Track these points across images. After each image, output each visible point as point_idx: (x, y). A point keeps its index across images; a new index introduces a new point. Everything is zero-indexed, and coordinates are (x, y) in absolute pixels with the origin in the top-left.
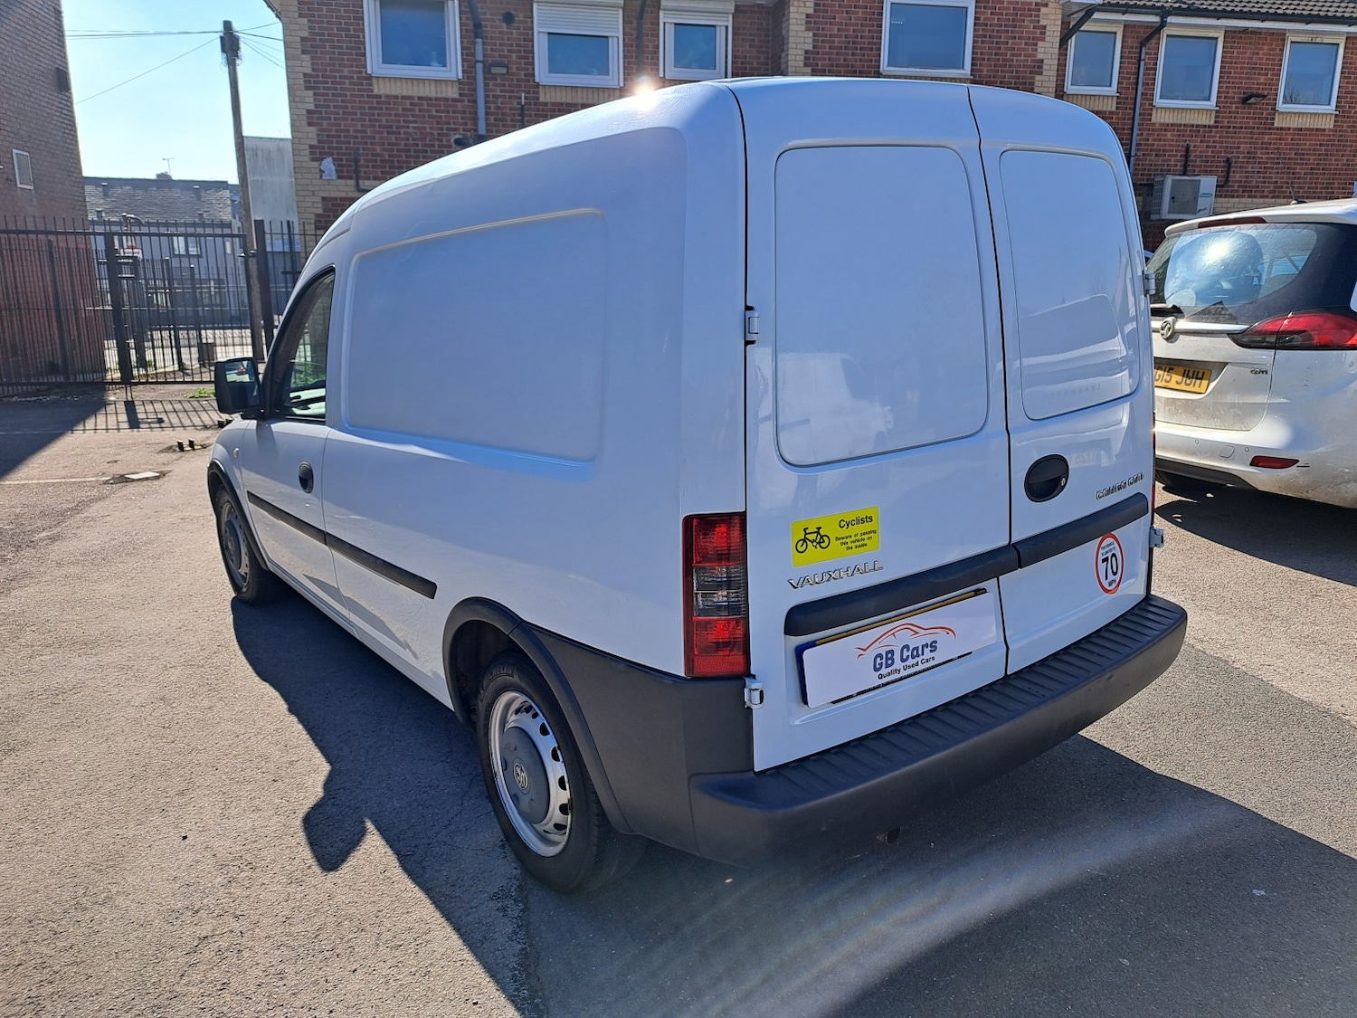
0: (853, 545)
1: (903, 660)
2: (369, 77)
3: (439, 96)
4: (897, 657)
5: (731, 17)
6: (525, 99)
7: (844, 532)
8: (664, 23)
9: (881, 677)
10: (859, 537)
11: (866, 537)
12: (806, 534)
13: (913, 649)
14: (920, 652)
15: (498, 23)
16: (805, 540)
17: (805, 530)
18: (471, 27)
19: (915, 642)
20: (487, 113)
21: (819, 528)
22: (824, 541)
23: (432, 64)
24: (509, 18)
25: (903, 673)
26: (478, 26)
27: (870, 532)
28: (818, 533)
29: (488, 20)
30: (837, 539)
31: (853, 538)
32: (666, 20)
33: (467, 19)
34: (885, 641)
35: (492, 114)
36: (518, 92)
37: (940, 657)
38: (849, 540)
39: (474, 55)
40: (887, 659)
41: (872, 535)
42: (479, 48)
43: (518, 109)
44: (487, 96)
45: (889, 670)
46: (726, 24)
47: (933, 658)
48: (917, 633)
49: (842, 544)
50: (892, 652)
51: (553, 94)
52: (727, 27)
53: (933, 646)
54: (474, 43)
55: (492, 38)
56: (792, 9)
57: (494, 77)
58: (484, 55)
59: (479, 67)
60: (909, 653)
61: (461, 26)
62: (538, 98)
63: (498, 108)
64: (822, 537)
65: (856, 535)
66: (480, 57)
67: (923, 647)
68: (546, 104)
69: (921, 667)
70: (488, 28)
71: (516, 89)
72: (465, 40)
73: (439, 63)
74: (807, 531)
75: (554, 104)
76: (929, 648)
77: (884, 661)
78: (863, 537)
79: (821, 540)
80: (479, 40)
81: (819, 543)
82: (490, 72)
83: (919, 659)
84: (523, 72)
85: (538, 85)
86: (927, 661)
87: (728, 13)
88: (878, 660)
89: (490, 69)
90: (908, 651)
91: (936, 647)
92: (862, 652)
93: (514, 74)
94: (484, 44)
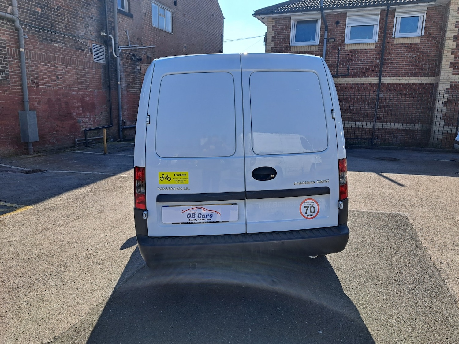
0: (179, 181)
1: (198, 217)
2: (290, 47)
3: (311, 50)
4: (196, 216)
5: (426, 12)
6: (340, 49)
7: (176, 177)
8: (397, 18)
9: (190, 220)
10: (181, 179)
11: (184, 180)
12: (163, 176)
13: (203, 215)
14: (206, 216)
15: (334, 25)
16: (163, 177)
17: (163, 175)
18: (324, 27)
19: (204, 213)
20: (326, 55)
21: (168, 175)
22: (169, 179)
23: (311, 40)
24: (337, 23)
25: (198, 221)
26: (326, 26)
27: (185, 179)
28: (167, 176)
29: (330, 24)
30: (173, 179)
31: (179, 179)
32: (397, 17)
33: (323, 25)
34: (192, 210)
35: (328, 55)
36: (338, 47)
37: (213, 220)
38: (178, 180)
39: (324, 36)
40: (192, 216)
41: (186, 179)
42: (326, 34)
43: (337, 53)
44: (326, 49)
45: (193, 219)
46: (423, 15)
47: (211, 219)
48: (205, 211)
49: (175, 180)
50: (195, 214)
51: (350, 47)
52: (424, 16)
53: (211, 216)
54: (325, 32)
55: (331, 30)
56: (451, 6)
57: (330, 43)
58: (327, 36)
59: (325, 40)
60: (201, 216)
61: (321, 27)
62: (345, 48)
63: (330, 53)
64: (168, 177)
65: (180, 179)
66: (326, 37)
67: (207, 215)
68: (347, 50)
69: (205, 221)
70: (330, 27)
71: (337, 46)
72: (322, 32)
73: (313, 40)
74: (164, 175)
75: (350, 50)
76: (209, 216)
77: (191, 216)
78: (183, 180)
79: (168, 178)
80: (326, 31)
81: (167, 179)
82: (328, 41)
83: (205, 218)
84: (340, 40)
85: (345, 44)
86: (208, 220)
87: (425, 11)
88: (189, 215)
89: (328, 40)
90: (201, 215)
91: (212, 217)
92: (183, 212)
93: (337, 41)
94: (327, 32)
